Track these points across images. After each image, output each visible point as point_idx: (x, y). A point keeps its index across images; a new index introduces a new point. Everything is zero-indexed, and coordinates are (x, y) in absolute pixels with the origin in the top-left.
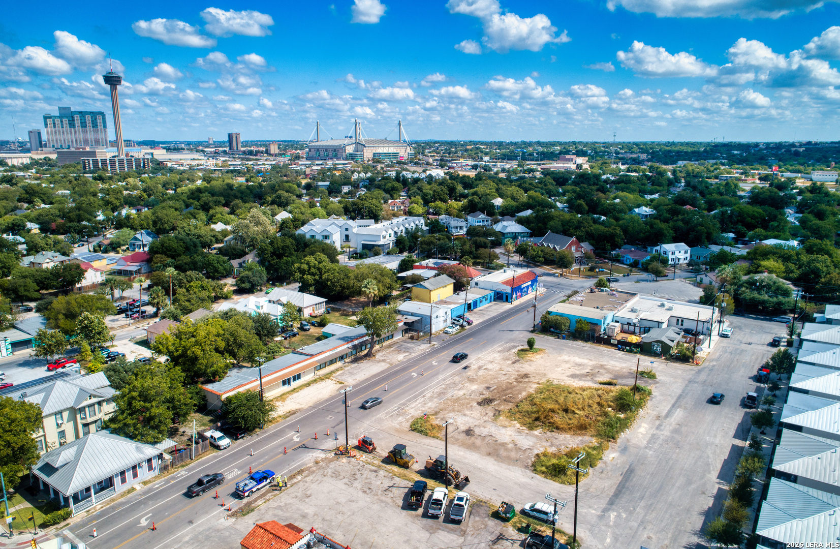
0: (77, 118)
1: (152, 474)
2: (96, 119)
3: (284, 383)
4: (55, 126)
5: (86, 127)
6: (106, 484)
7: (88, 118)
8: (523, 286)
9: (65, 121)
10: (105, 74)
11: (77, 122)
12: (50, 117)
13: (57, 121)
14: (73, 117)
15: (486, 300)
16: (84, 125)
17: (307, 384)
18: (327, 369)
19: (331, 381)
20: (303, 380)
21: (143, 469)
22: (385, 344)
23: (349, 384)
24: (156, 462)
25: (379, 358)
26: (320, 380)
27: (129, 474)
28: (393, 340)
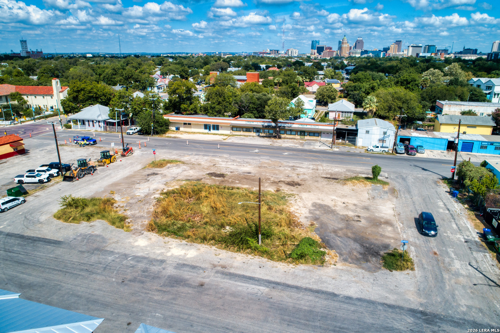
1: (99, 129)
3: (206, 127)
15: (497, 148)
17: (217, 134)
18: (242, 133)
19: (225, 137)
20: (220, 132)
21: (97, 125)
22: (307, 137)
23: (225, 141)
24: (102, 124)
25: (279, 140)
26: (226, 135)
27: (91, 123)
28: (319, 138)
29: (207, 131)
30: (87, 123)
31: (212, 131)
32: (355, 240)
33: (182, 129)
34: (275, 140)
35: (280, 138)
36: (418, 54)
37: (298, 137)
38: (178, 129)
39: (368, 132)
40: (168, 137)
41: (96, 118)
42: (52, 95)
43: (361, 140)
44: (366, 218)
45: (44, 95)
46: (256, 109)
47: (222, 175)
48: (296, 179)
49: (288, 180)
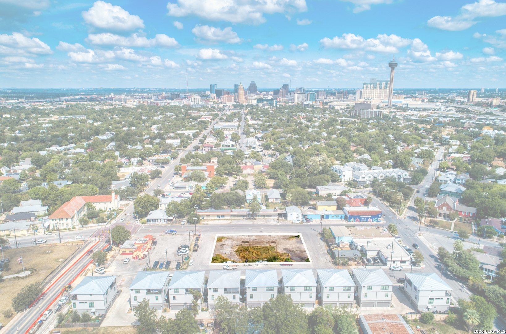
0: (378, 84)
1: (164, 223)
2: (387, 84)
3: (218, 216)
4: (367, 88)
5: (381, 88)
6: (154, 220)
7: (383, 84)
8: (361, 216)
9: (372, 85)
10: (390, 62)
11: (378, 86)
12: (366, 84)
13: (369, 86)
14: (376, 83)
15: (337, 217)
16: (380, 88)
17: (224, 220)
18: (236, 218)
19: (230, 221)
20: (225, 218)
21: (162, 221)
22: (266, 218)
23: (232, 224)
24: (166, 221)
25: (255, 221)
26: (229, 220)
27: (159, 221)
28: (271, 218)
29: (218, 218)
30: (157, 221)
31: (221, 218)
32: (298, 257)
33: (205, 218)
34: (253, 221)
35: (255, 219)
36: (302, 103)
37: (262, 218)
38: (203, 218)
39: (291, 215)
40: (203, 224)
41: (162, 218)
42: (111, 202)
43: (289, 218)
44: (299, 251)
45: (105, 201)
46: (235, 201)
47: (247, 242)
48: (274, 240)
49: (271, 241)
